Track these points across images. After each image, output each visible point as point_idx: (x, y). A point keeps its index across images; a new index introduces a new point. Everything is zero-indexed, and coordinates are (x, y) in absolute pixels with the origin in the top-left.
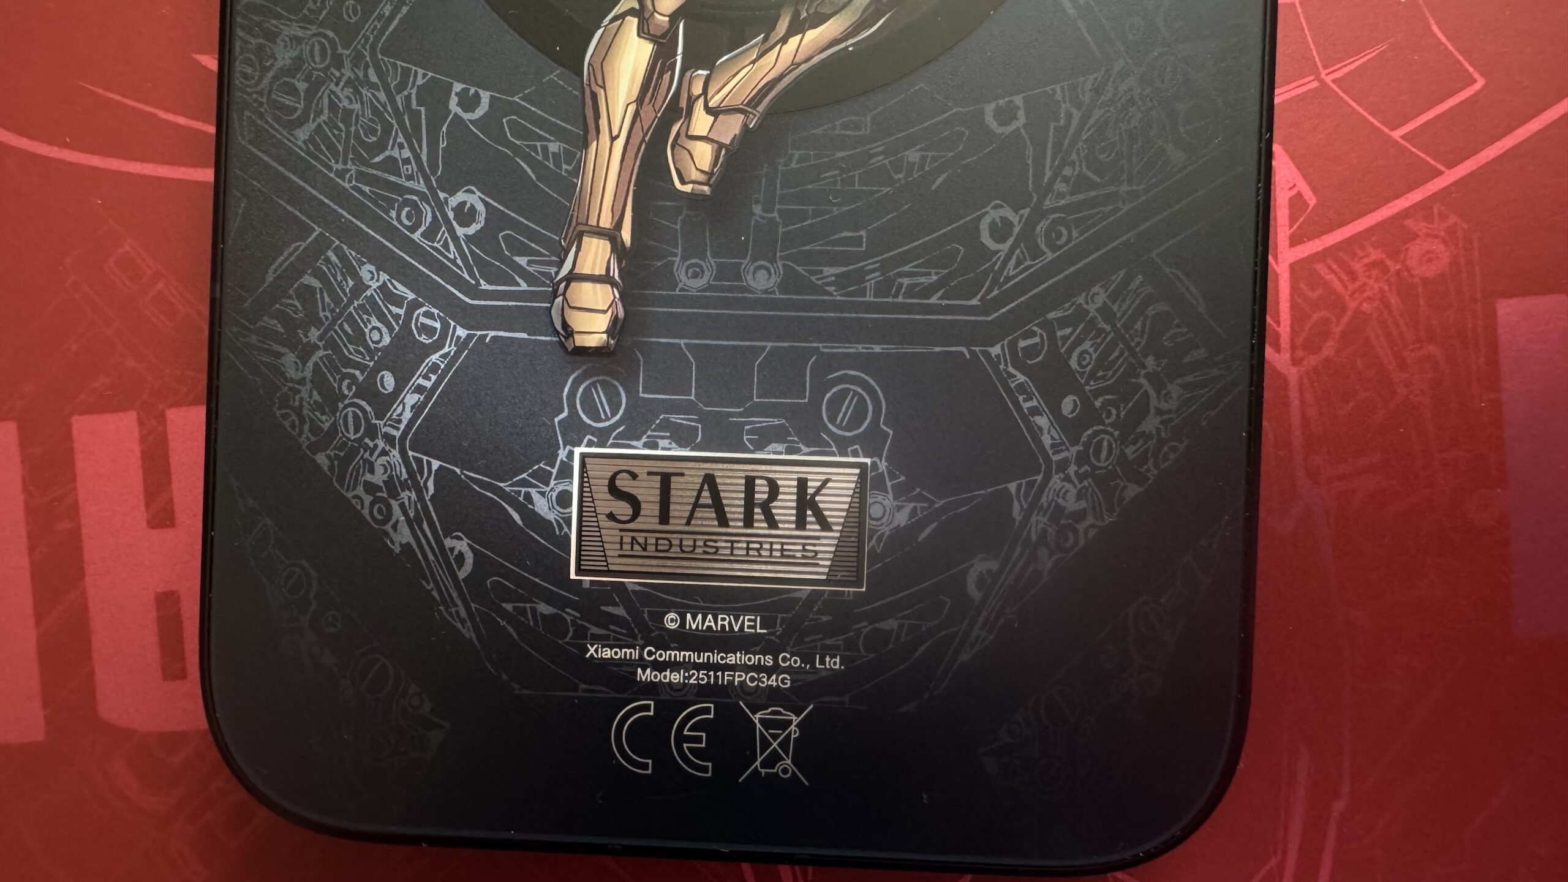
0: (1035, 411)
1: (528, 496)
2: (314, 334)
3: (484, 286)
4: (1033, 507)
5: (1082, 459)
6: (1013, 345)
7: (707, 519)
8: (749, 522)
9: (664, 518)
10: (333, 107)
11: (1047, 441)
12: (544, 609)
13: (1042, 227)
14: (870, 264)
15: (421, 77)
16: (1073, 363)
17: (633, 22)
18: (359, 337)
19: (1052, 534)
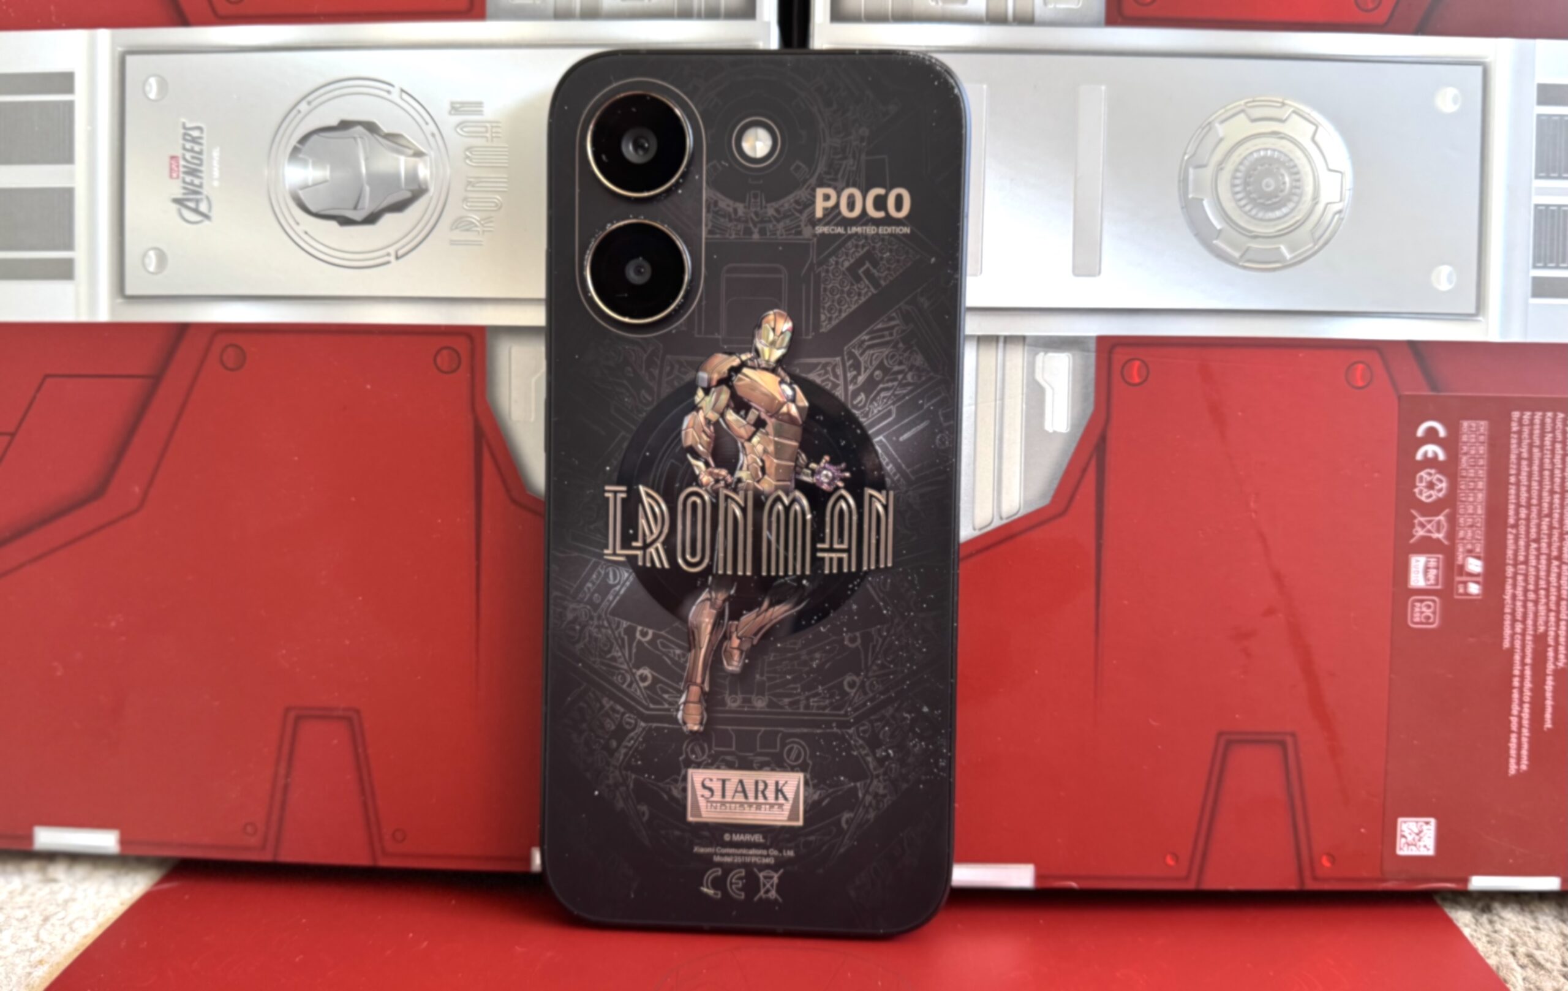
0: (867, 755)
1: (670, 790)
2: (584, 726)
3: (652, 706)
4: (867, 792)
5: (885, 773)
6: (857, 729)
7: (740, 798)
8: (756, 797)
9: (723, 796)
10: (590, 636)
11: (871, 766)
12: (677, 833)
13: (867, 683)
14: (802, 697)
15: (625, 624)
16: (881, 736)
17: (707, 603)
18: (602, 727)
19: (874, 802)
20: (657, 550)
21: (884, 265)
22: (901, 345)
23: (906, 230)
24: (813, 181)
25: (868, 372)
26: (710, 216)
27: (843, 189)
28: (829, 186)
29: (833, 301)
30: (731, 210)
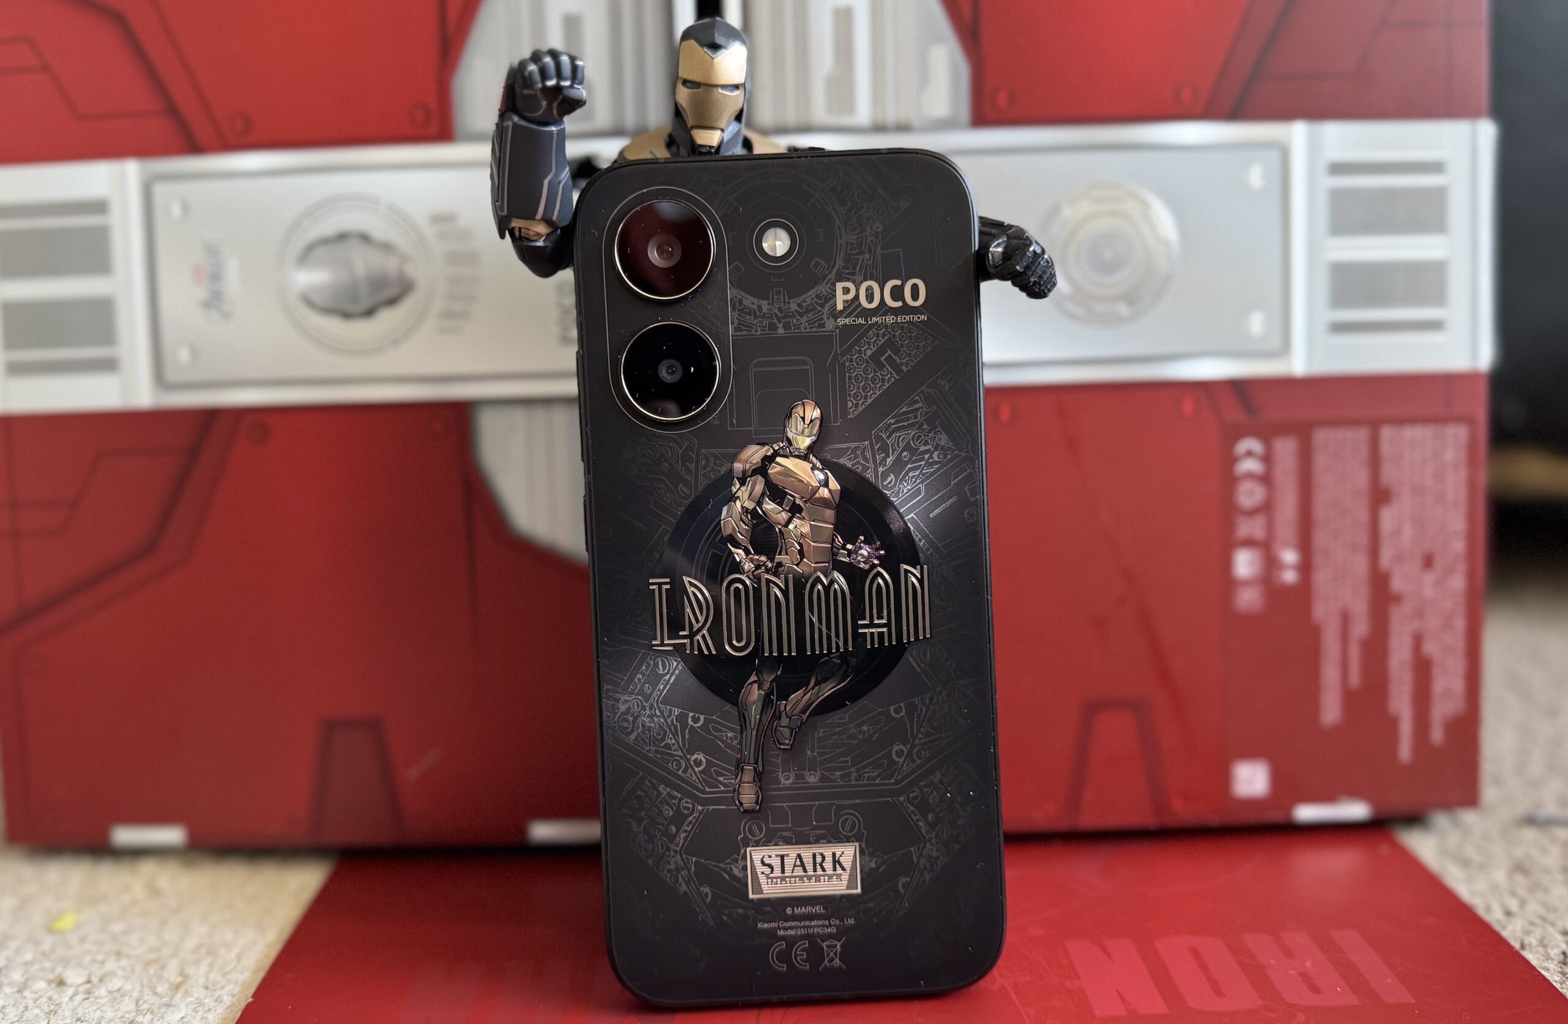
0: (918, 820)
1: (731, 869)
2: (643, 814)
3: (707, 789)
4: (921, 856)
5: (937, 836)
6: (908, 796)
7: (799, 872)
8: (815, 870)
9: (783, 871)
10: (643, 726)
11: (923, 831)
12: (740, 911)
13: (915, 751)
14: (852, 770)
15: (677, 712)
16: (931, 801)
17: (756, 686)
18: (660, 813)
19: (928, 866)
20: (703, 636)
21: (904, 351)
22: (925, 426)
23: (923, 317)
24: (832, 276)
25: (896, 454)
26: (736, 314)
27: (862, 282)
28: (848, 280)
29: (858, 388)
30: (755, 307)
